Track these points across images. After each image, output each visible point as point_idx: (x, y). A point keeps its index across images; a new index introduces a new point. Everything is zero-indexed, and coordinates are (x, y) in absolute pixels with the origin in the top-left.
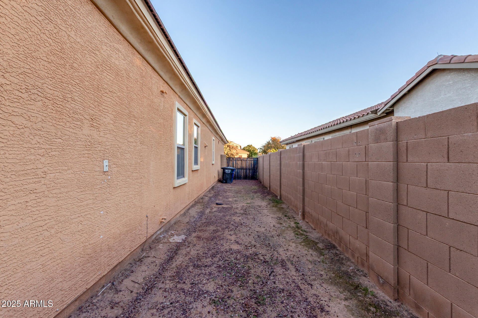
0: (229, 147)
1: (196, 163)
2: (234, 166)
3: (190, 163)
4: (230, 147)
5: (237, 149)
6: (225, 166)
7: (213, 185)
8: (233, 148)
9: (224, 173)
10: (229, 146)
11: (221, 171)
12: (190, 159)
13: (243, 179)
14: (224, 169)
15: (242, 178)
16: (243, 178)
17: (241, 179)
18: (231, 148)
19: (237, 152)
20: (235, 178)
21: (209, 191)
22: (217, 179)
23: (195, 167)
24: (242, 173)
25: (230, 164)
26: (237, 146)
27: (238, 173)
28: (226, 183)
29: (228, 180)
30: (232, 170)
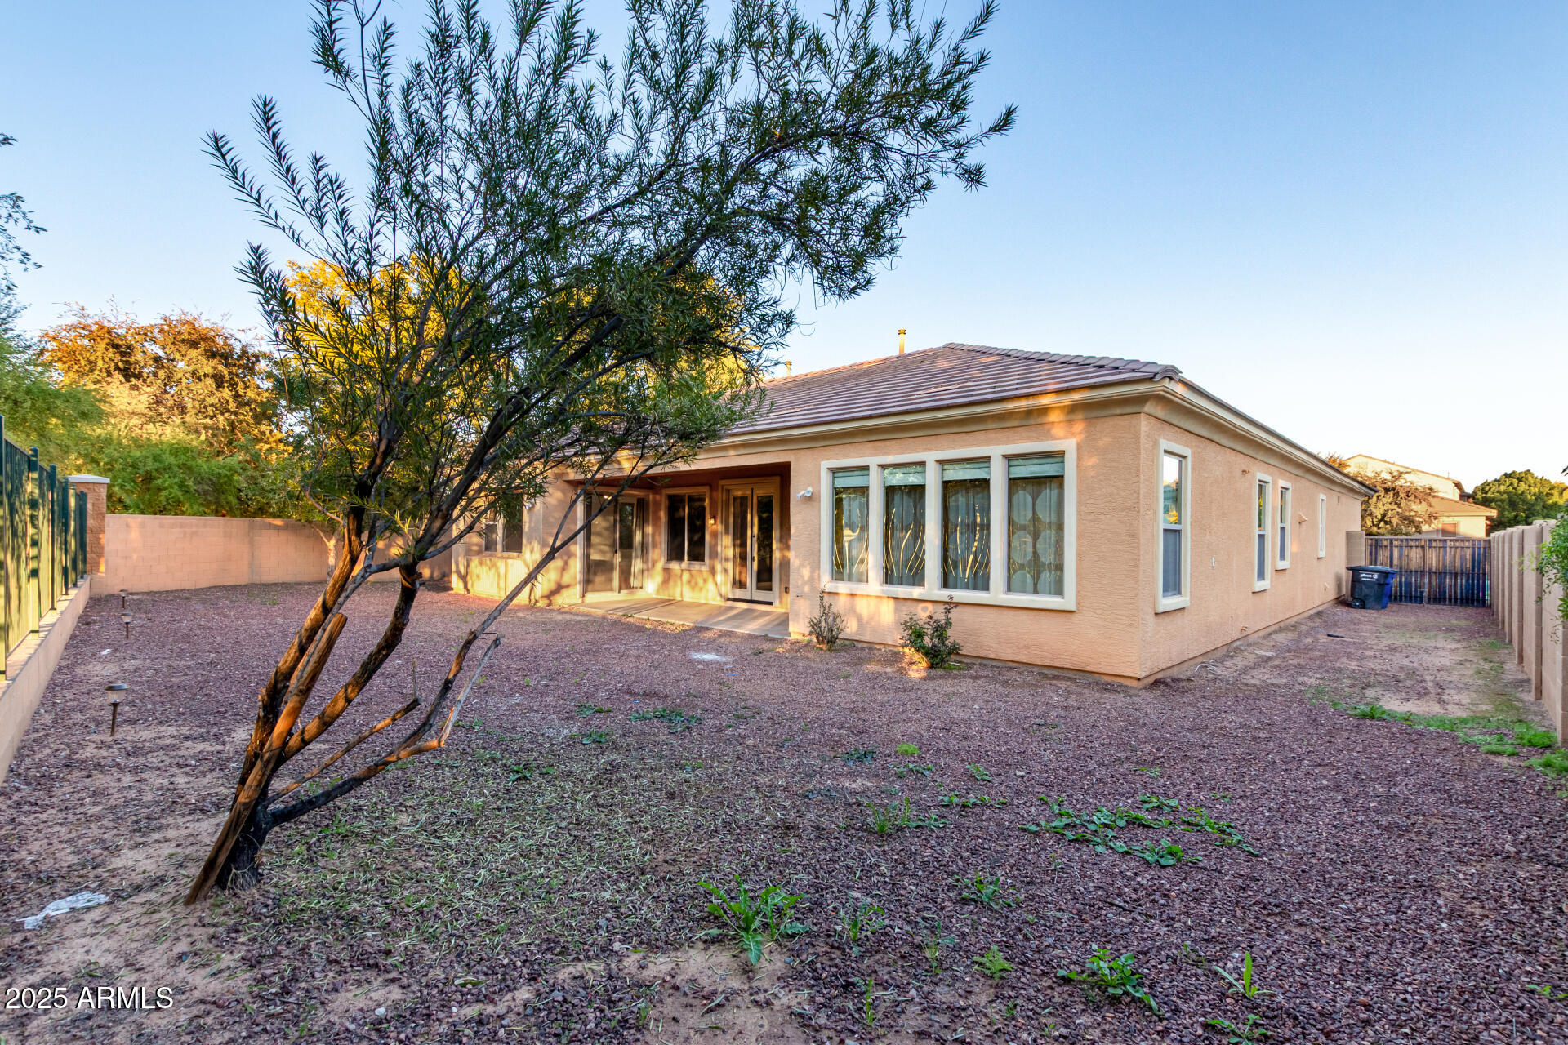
0: (1391, 494)
1: (1283, 557)
2: (1395, 562)
3: (1273, 557)
4: (1397, 494)
5: (1430, 499)
6: (1361, 562)
7: (1320, 609)
8: (1412, 498)
9: (1355, 581)
10: (1394, 489)
11: (1346, 576)
12: (1273, 550)
13: (1429, 602)
14: (1356, 571)
15: (1425, 599)
16: (1429, 599)
17: (1421, 602)
18: (1402, 495)
19: (1430, 510)
20: (1397, 598)
21: (1310, 618)
22: (1332, 595)
23: (1281, 565)
24: (1427, 586)
25: (1380, 558)
26: (1431, 489)
27: (1409, 584)
28: (1363, 606)
29: (1370, 602)
30: (1385, 575)
